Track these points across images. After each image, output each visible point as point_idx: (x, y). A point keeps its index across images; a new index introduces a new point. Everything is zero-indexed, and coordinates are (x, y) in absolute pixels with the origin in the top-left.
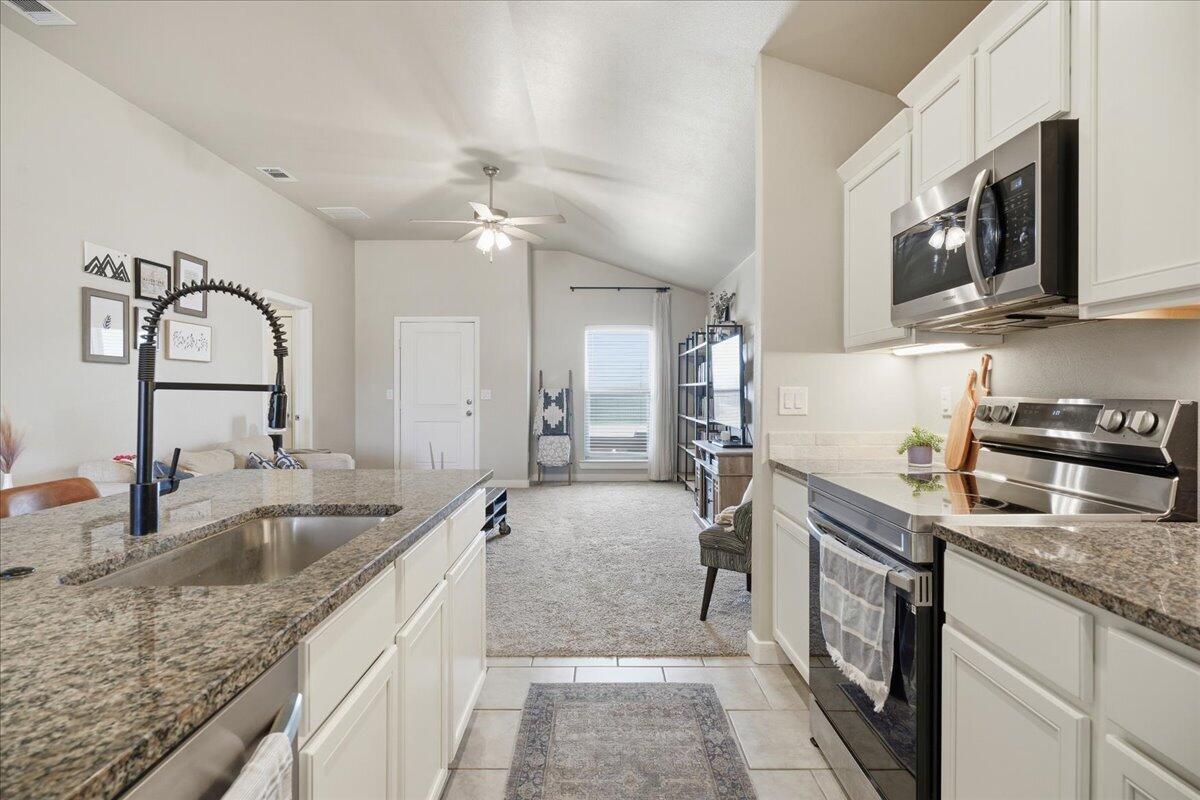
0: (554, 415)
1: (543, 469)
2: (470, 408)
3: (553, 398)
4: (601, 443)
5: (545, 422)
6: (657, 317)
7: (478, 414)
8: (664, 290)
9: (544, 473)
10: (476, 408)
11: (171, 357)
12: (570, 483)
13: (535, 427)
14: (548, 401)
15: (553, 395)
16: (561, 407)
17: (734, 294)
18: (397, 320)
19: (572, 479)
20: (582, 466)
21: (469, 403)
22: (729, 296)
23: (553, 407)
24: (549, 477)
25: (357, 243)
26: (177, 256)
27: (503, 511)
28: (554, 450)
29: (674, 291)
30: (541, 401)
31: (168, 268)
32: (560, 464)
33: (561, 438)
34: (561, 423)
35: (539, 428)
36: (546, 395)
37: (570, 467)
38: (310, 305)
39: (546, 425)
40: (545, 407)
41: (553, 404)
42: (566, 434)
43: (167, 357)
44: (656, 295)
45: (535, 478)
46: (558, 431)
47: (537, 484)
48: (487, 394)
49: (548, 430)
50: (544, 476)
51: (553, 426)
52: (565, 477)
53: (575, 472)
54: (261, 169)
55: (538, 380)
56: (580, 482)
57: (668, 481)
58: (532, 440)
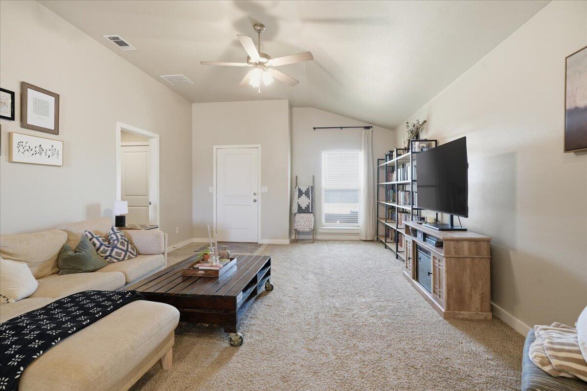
0: (304, 201)
1: (298, 232)
2: (255, 197)
3: (304, 192)
4: (331, 218)
5: (299, 206)
6: (365, 143)
7: (260, 201)
8: (368, 128)
9: (298, 234)
10: (259, 197)
11: (14, 160)
12: (314, 241)
13: (293, 209)
14: (300, 193)
15: (304, 189)
16: (308, 197)
17: (425, 121)
18: (215, 147)
19: (315, 238)
20: (320, 231)
21: (255, 194)
22: (421, 123)
23: (304, 197)
24: (301, 237)
25: (194, 104)
26: (24, 86)
27: (268, 274)
28: (303, 222)
29: (375, 128)
30: (297, 194)
31: (13, 94)
32: (308, 230)
33: (308, 215)
34: (308, 206)
35: (295, 209)
36: (299, 190)
37: (314, 231)
38: (158, 136)
39: (300, 207)
40: (299, 197)
41: (304, 195)
42: (312, 213)
43: (10, 160)
44: (364, 131)
45: (293, 237)
46: (306, 211)
47: (294, 242)
48: (265, 189)
49: (301, 210)
50: (297, 238)
51: (304, 208)
52: (311, 237)
53: (316, 235)
54: (106, 36)
55: (295, 181)
56: (319, 240)
57: (372, 241)
58: (292, 216)
